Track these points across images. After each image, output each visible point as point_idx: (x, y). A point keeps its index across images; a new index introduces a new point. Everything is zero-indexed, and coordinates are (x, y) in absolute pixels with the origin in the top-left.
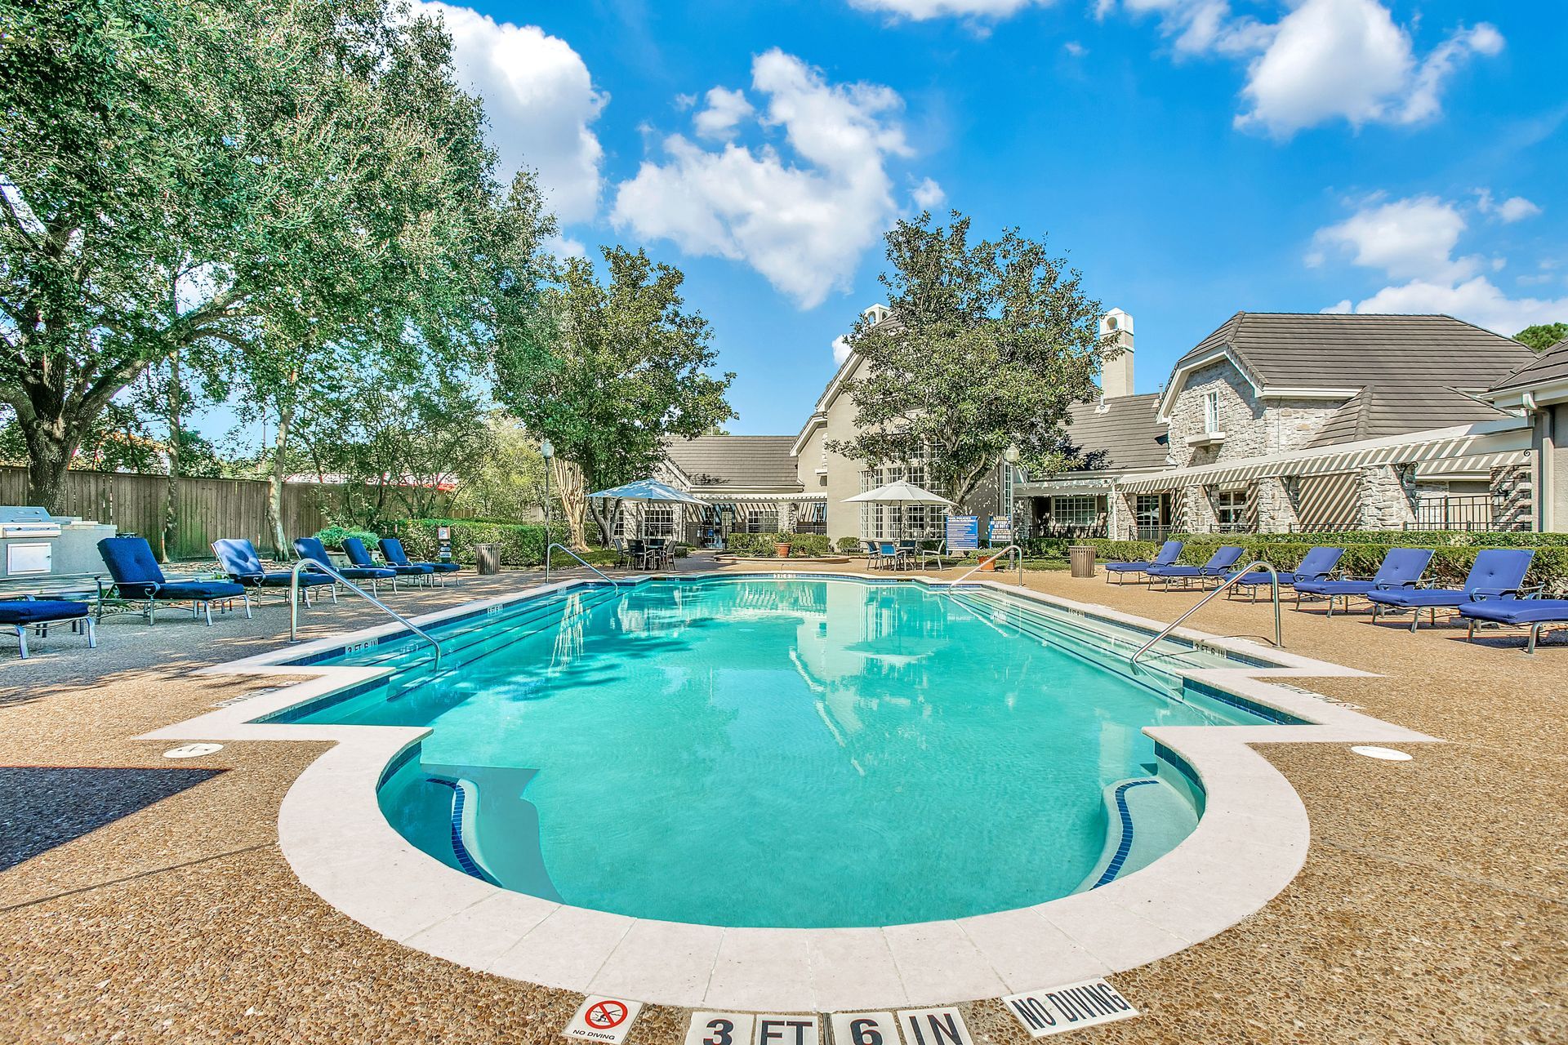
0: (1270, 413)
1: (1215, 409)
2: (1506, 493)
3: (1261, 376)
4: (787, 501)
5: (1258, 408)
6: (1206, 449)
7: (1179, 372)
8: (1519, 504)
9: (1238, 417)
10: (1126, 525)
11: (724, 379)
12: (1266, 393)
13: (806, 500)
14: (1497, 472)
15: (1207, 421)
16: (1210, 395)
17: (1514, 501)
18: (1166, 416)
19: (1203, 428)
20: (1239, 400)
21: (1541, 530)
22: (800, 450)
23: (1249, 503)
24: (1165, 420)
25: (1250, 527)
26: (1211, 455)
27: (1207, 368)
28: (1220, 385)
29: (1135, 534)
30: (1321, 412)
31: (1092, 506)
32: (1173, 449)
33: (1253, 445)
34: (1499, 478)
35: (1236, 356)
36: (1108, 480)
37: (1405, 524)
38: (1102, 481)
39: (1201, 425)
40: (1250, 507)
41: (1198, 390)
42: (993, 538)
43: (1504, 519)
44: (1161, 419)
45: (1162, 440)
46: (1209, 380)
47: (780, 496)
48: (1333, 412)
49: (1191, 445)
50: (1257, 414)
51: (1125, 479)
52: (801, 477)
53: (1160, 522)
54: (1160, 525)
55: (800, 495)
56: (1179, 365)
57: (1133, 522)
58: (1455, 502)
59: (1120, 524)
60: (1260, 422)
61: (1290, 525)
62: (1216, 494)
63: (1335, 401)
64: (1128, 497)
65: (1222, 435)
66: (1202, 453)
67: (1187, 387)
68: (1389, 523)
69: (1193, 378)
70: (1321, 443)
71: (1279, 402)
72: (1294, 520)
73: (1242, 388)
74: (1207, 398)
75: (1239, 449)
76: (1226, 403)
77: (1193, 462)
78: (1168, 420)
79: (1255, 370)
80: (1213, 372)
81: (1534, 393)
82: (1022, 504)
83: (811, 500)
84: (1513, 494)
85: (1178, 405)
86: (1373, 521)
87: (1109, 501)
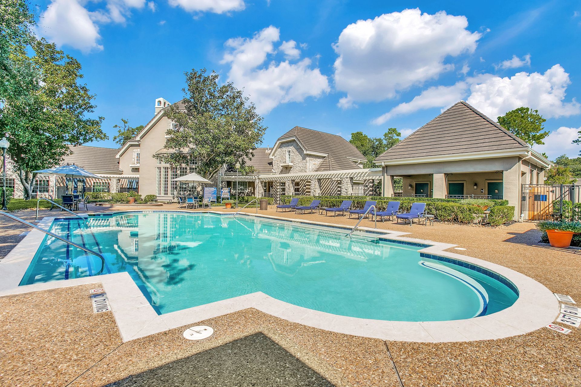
0: (308, 159)
1: (290, 155)
2: (367, 186)
3: (306, 147)
4: (115, 178)
5: (305, 156)
6: (287, 168)
7: (278, 142)
8: (370, 189)
9: (297, 159)
10: (261, 192)
11: (98, 120)
12: (308, 153)
13: (123, 178)
14: (365, 181)
15: (287, 159)
16: (288, 151)
17: (369, 188)
18: (273, 156)
19: (285, 161)
20: (298, 154)
21: (384, 196)
22: (121, 156)
23: (300, 186)
24: (272, 157)
25: (301, 193)
26: (288, 170)
27: (287, 142)
28: (292, 148)
29: (263, 195)
30: (319, 160)
31: (246, 185)
32: (274, 167)
33: (302, 168)
34: (366, 182)
35: (298, 140)
36: (256, 176)
37: (351, 194)
38: (254, 176)
39: (285, 160)
40: (301, 187)
41: (284, 149)
42: (222, 196)
43: (367, 193)
44: (271, 157)
45: (271, 164)
46: (288, 146)
47: (112, 176)
48: (321, 160)
49: (282, 166)
50: (304, 159)
51: (262, 176)
52: (121, 167)
53: (267, 191)
54: (267, 192)
55: (120, 176)
56: (278, 140)
57: (263, 191)
58: (355, 188)
59: (259, 191)
60: (305, 161)
61: (319, 193)
62: (294, 183)
63: (322, 157)
64: (262, 183)
65: (292, 164)
66: (284, 170)
67: (280, 147)
68: (348, 193)
69: (282, 145)
70: (320, 169)
71: (310, 156)
72: (320, 192)
73: (300, 150)
74: (287, 152)
75: (297, 169)
76: (293, 154)
77: (282, 172)
78: (273, 157)
79: (304, 145)
80: (290, 144)
81: (384, 162)
82: (224, 183)
83: (126, 178)
84: (369, 186)
85: (277, 153)
86: (344, 193)
87: (256, 184)
